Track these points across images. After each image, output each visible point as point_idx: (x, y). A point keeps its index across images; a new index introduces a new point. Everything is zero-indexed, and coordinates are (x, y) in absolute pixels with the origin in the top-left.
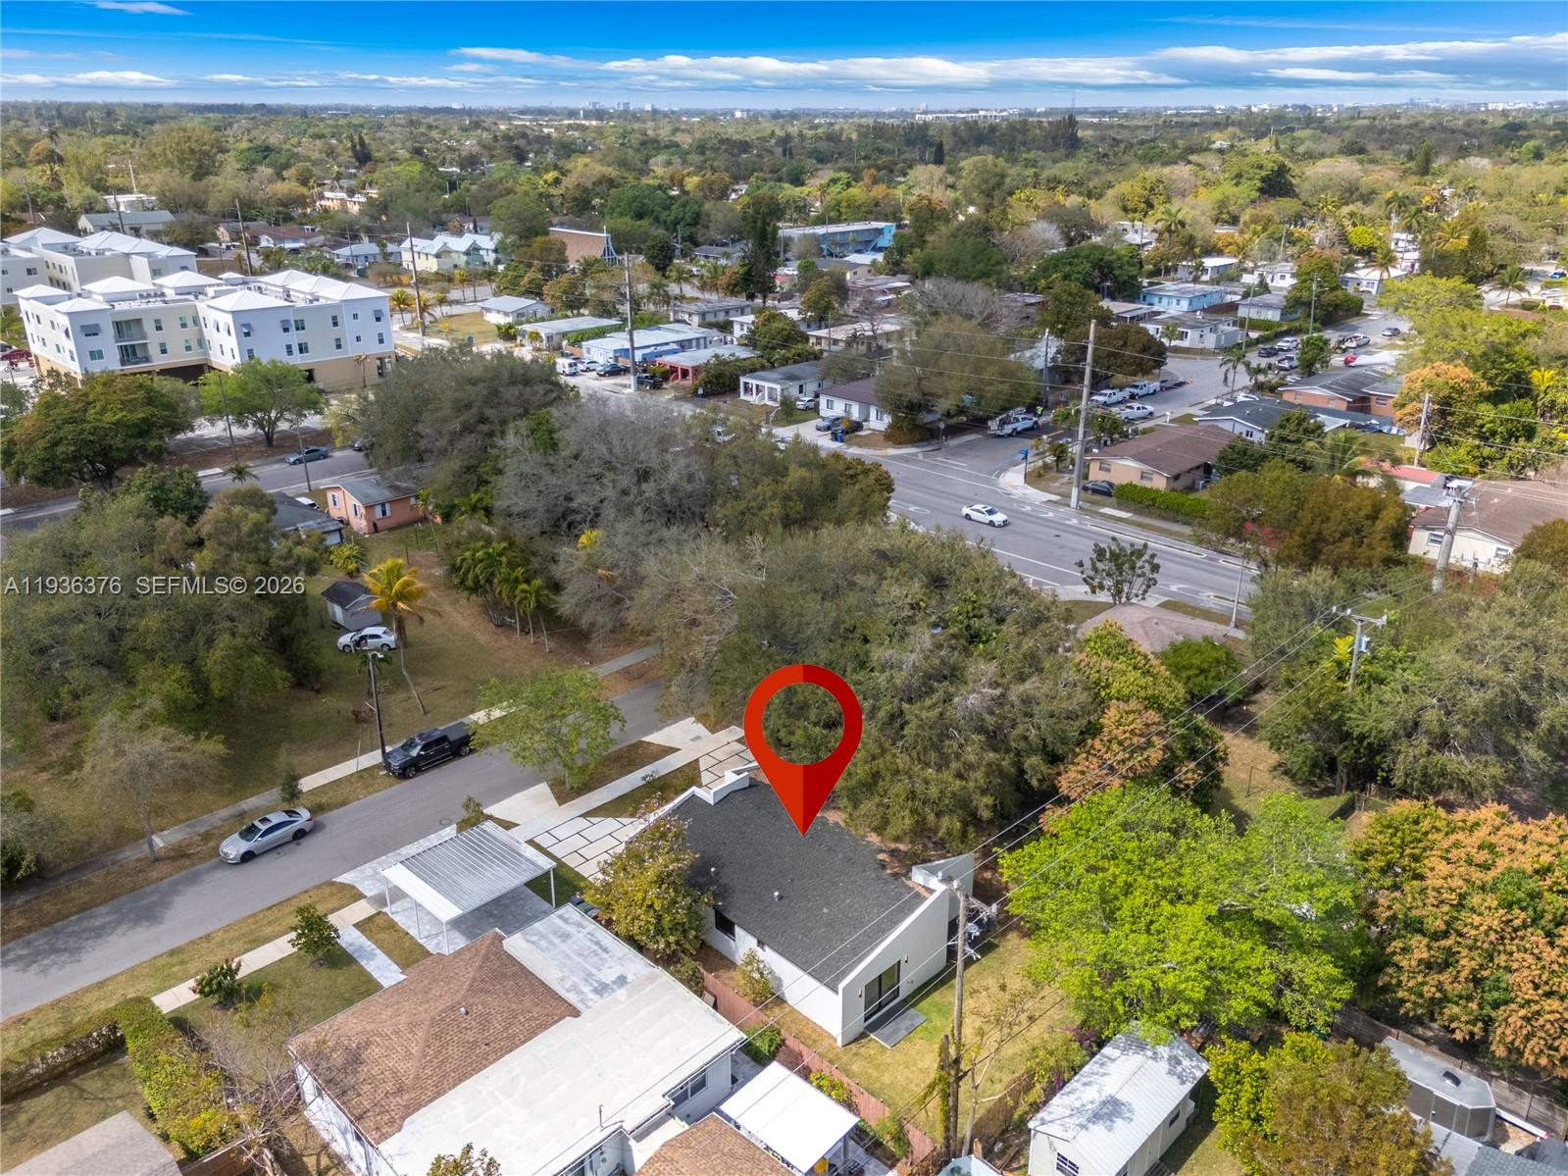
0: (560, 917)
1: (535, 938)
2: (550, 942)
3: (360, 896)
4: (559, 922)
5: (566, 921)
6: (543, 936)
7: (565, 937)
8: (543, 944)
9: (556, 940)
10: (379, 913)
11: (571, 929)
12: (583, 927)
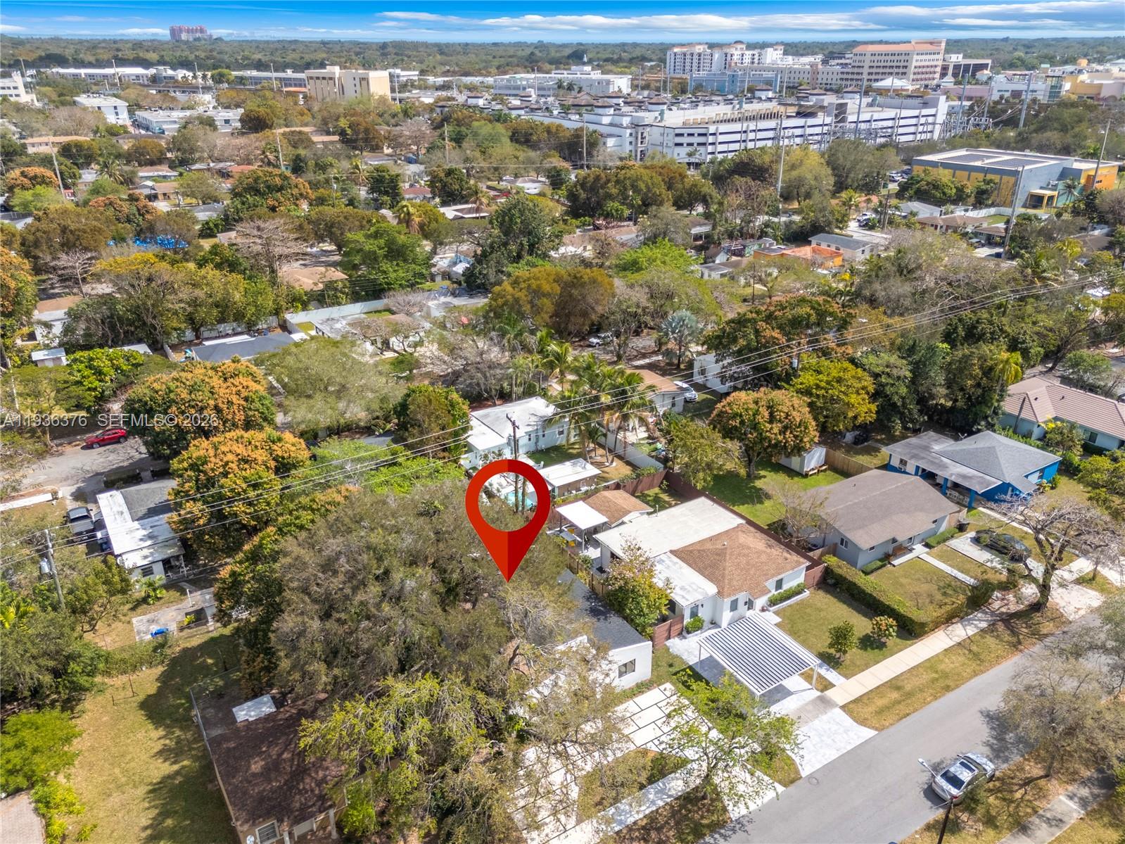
0: (687, 600)
1: (700, 590)
3: (843, 707)
4: (687, 597)
5: (684, 597)
6: (696, 591)
7: (682, 588)
8: (694, 587)
9: (688, 587)
10: (822, 691)
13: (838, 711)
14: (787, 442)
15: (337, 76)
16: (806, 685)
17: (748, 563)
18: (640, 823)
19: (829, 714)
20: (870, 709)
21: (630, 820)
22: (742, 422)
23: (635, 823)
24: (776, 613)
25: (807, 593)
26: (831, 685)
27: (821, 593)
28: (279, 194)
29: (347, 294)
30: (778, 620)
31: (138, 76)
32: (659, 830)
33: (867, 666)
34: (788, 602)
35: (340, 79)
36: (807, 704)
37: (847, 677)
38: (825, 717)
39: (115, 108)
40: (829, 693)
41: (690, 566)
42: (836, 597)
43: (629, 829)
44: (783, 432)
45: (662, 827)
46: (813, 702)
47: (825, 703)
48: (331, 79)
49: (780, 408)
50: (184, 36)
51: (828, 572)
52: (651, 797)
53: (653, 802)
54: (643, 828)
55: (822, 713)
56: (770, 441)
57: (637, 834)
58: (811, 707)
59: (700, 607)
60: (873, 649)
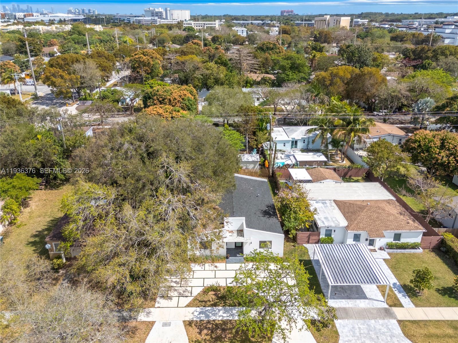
0: (324, 224)
1: (336, 222)
2: (332, 219)
3: (400, 322)
4: (325, 222)
5: (323, 222)
6: (333, 221)
7: (326, 218)
8: (334, 219)
9: (330, 219)
10: (390, 306)
11: (323, 219)
12: (319, 218)
13: (395, 322)
14: (449, 163)
15: (328, 19)
16: (381, 298)
17: (378, 218)
18: (217, 322)
19: (386, 321)
20: (422, 331)
21: (212, 318)
22: (420, 146)
23: (214, 321)
24: (389, 254)
25: (421, 250)
26: (401, 306)
27: (433, 254)
28: (271, 51)
29: (270, 83)
30: (388, 257)
31: (258, 24)
32: (224, 330)
33: (438, 305)
34: (403, 251)
35: (328, 20)
36: (373, 309)
37: (417, 305)
38: (381, 321)
39: (243, 31)
40: (395, 310)
41: (340, 209)
42: (442, 260)
43: (209, 322)
44: (448, 156)
45: (226, 330)
46: (379, 310)
47: (387, 313)
48: (324, 20)
49: (450, 141)
50: (285, 14)
51: (442, 243)
52: (234, 312)
53: (232, 315)
54: (216, 325)
55: (380, 318)
56: (437, 160)
57: (210, 326)
58: (375, 312)
59: (333, 231)
60: (450, 297)
